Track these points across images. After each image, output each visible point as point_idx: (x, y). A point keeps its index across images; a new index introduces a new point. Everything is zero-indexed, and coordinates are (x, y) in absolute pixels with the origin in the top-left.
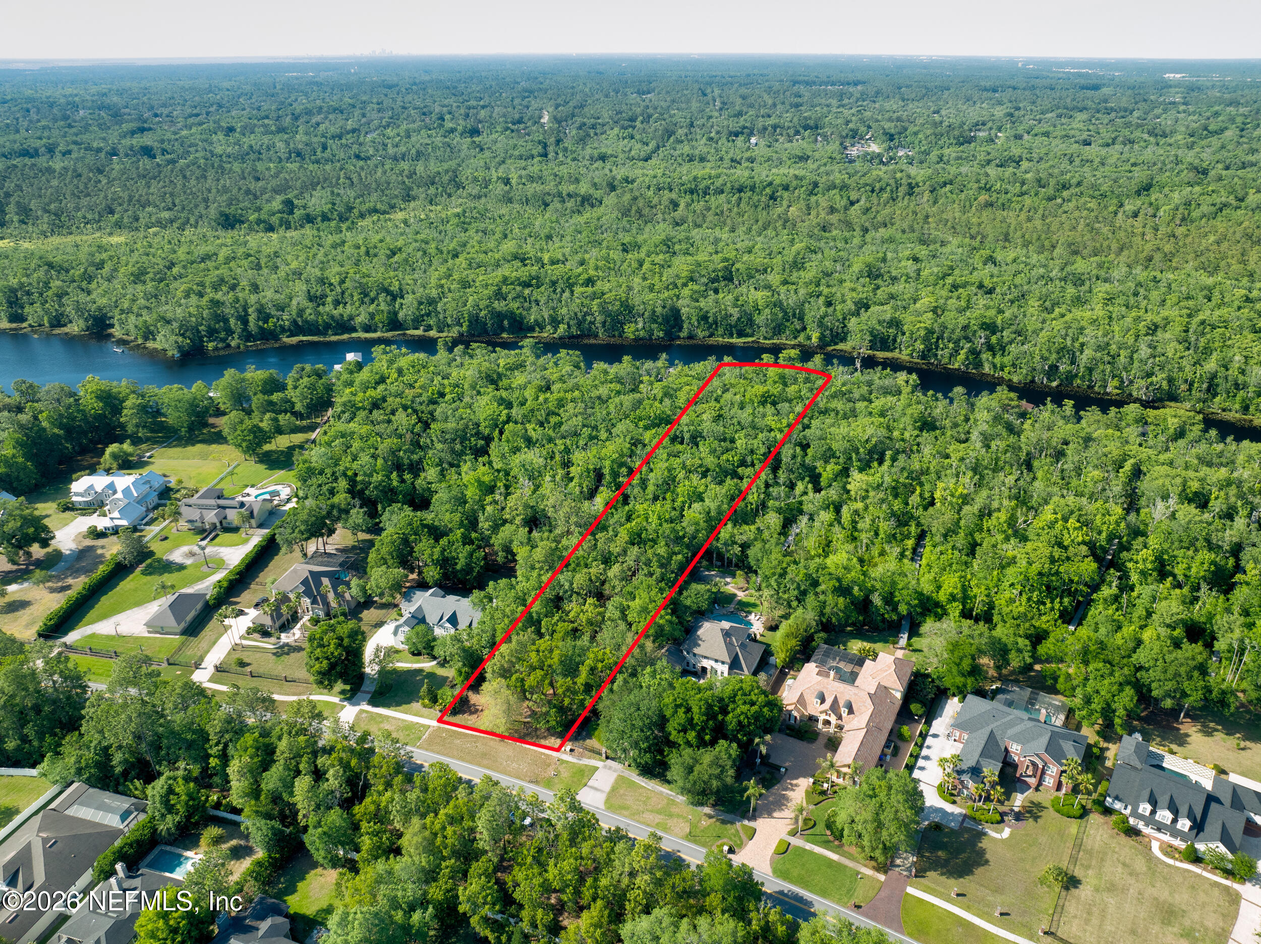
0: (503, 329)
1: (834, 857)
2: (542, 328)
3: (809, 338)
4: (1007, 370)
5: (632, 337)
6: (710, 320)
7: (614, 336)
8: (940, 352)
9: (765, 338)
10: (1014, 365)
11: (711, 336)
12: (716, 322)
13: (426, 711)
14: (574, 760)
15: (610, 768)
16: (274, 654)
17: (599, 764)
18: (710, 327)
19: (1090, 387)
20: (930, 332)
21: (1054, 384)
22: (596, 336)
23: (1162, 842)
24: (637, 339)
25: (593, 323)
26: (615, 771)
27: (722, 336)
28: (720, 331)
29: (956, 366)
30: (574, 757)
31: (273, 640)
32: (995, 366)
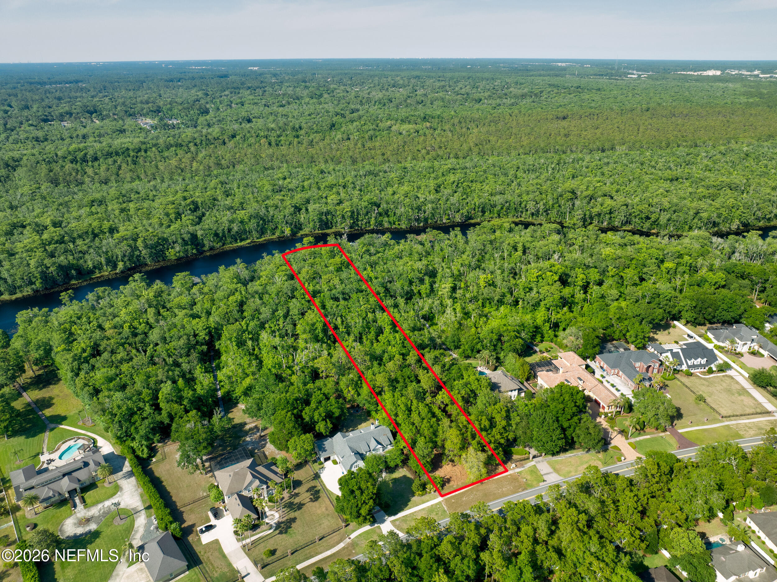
0: (72, 278)
1: (648, 437)
2: (100, 269)
3: (283, 232)
4: (397, 223)
5: (174, 258)
6: (221, 235)
7: (159, 261)
8: (360, 223)
9: (258, 238)
10: (399, 220)
11: (224, 244)
12: (224, 236)
13: (424, 498)
14: (522, 469)
15: (539, 462)
16: (281, 533)
17: (533, 463)
18: (222, 239)
19: (436, 222)
20: (353, 212)
21: (422, 224)
22: (146, 265)
23: (699, 372)
24: (179, 259)
25: (139, 256)
26: (543, 461)
27: (231, 243)
28: (229, 240)
29: (372, 227)
30: (519, 467)
31: (263, 527)
32: (390, 223)
